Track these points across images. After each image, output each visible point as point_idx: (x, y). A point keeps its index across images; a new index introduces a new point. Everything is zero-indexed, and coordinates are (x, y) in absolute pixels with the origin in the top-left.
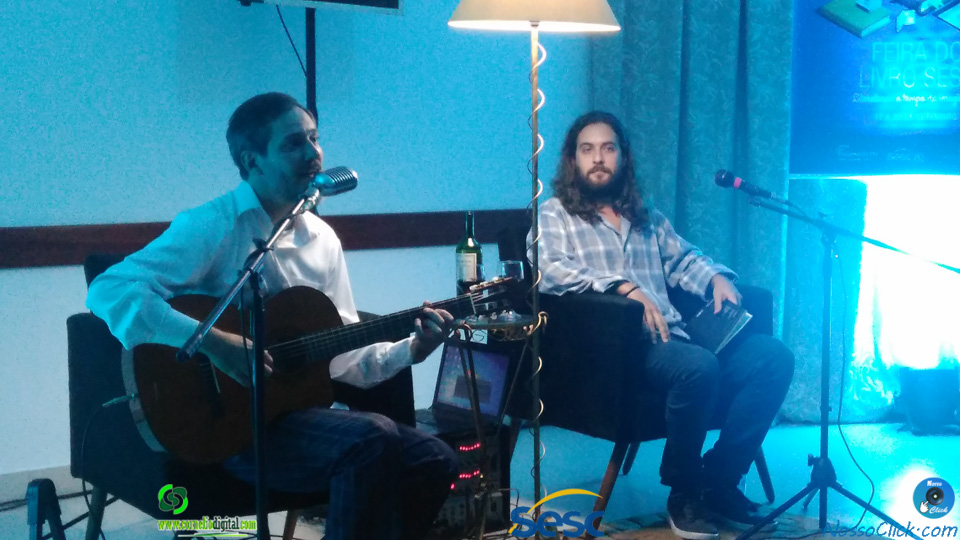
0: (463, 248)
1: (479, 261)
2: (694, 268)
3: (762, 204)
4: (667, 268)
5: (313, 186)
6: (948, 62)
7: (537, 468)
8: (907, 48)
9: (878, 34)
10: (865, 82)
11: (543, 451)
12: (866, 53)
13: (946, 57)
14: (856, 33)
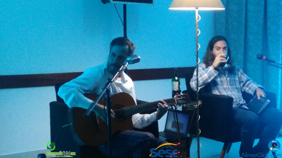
0: (174, 80)
1: (179, 84)
2: (250, 86)
3: (272, 65)
4: (241, 85)
5: (126, 61)
7: (198, 151)
11: (201, 145)
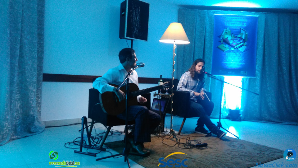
0: (160, 81)
6: (239, 57)
7: (171, 121)
8: (232, 54)
9: (227, 52)
10: (225, 59)
12: (225, 54)
13: (239, 56)
14: (223, 51)
